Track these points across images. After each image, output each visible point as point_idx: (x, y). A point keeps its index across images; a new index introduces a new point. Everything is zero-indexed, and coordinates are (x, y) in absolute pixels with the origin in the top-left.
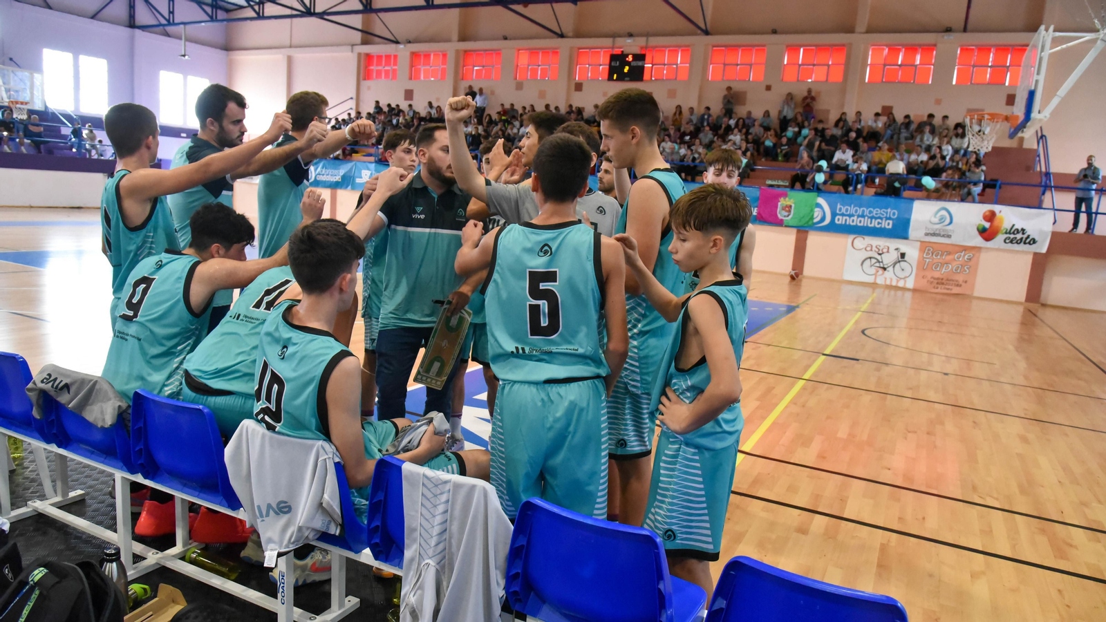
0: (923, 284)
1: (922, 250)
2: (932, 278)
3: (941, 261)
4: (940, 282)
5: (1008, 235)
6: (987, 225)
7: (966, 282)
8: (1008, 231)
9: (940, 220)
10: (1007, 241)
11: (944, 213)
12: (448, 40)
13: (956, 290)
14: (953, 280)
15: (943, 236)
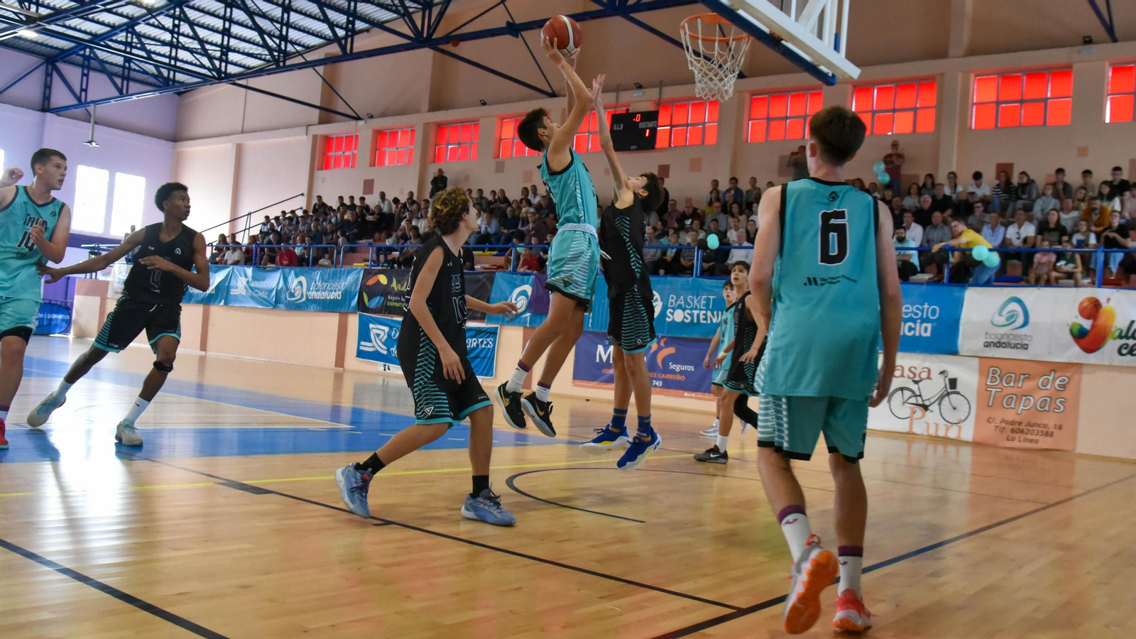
0: (989, 432)
1: (983, 373)
2: (1003, 421)
3: (1015, 390)
4: (1017, 428)
5: (1124, 341)
6: (1087, 324)
7: (1060, 427)
8: (1123, 334)
9: (1008, 319)
10: (1124, 351)
11: (1015, 306)
12: (419, 112)
13: (1045, 443)
14: (1039, 426)
15: (1015, 346)
